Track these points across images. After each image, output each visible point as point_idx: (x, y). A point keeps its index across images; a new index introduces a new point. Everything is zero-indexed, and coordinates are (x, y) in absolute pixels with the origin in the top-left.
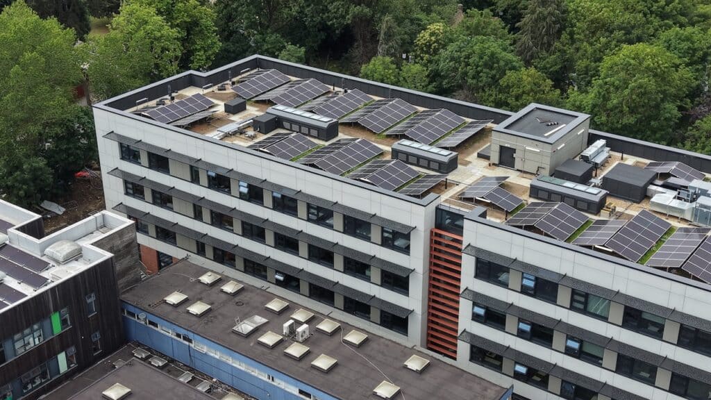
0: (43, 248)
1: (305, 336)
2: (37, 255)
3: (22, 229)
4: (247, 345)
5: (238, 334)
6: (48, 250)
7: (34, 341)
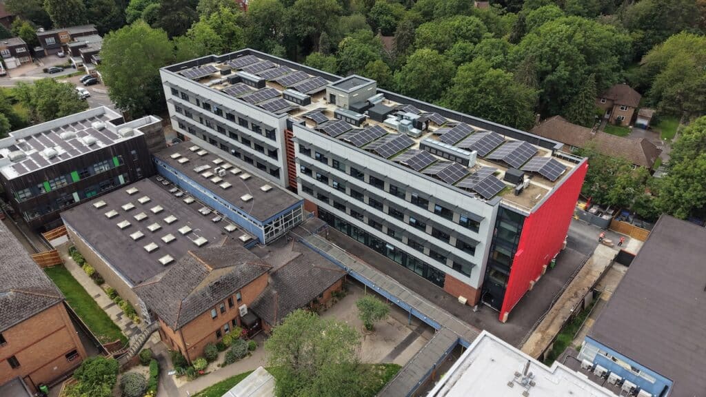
0: (117, 130)
1: (223, 175)
2: (115, 133)
3: (111, 121)
4: (197, 177)
5: (195, 172)
6: (120, 131)
7: (105, 168)
